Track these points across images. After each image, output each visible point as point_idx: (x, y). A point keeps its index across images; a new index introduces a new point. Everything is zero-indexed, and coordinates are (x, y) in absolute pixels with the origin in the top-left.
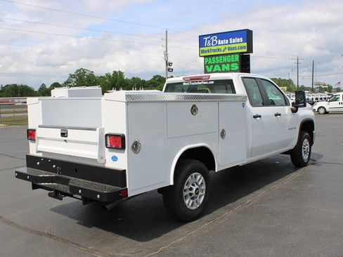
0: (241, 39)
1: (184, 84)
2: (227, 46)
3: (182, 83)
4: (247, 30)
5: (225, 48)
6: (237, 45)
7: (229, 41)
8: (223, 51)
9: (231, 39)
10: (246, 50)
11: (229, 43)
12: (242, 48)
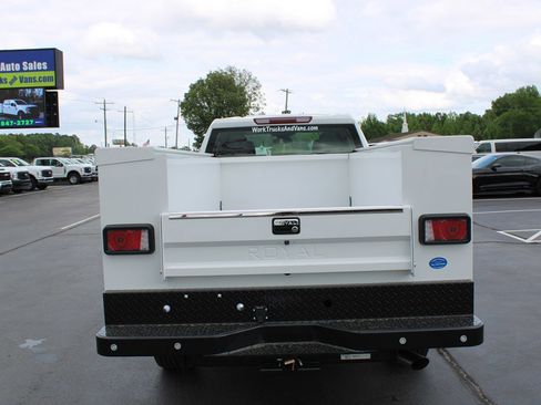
0: (45, 64)
1: (254, 130)
2: (17, 75)
3: (250, 129)
4: (54, 49)
5: (15, 78)
6: (37, 75)
7: (22, 66)
8: (11, 83)
9: (24, 63)
10: (52, 84)
11: (22, 70)
12: (45, 79)
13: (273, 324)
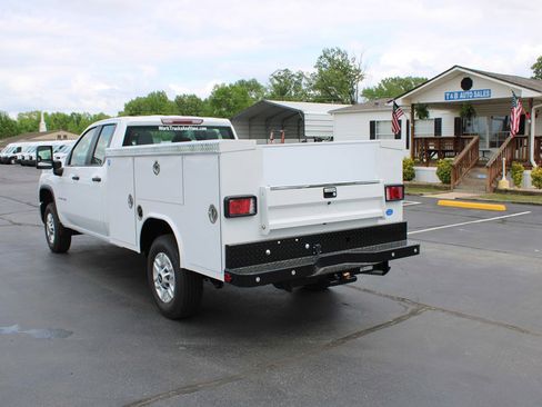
1: (160, 128)
13: (324, 255)
